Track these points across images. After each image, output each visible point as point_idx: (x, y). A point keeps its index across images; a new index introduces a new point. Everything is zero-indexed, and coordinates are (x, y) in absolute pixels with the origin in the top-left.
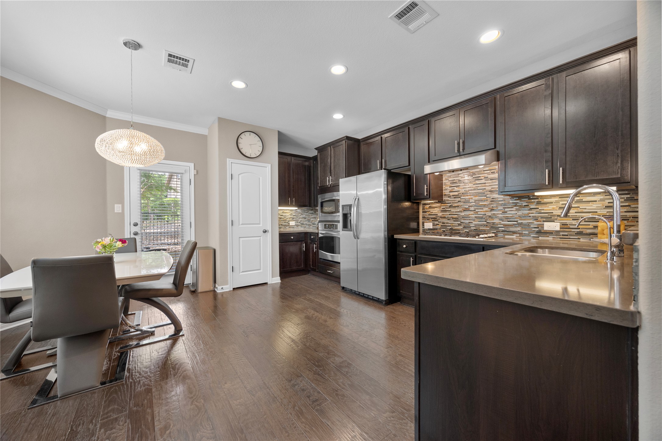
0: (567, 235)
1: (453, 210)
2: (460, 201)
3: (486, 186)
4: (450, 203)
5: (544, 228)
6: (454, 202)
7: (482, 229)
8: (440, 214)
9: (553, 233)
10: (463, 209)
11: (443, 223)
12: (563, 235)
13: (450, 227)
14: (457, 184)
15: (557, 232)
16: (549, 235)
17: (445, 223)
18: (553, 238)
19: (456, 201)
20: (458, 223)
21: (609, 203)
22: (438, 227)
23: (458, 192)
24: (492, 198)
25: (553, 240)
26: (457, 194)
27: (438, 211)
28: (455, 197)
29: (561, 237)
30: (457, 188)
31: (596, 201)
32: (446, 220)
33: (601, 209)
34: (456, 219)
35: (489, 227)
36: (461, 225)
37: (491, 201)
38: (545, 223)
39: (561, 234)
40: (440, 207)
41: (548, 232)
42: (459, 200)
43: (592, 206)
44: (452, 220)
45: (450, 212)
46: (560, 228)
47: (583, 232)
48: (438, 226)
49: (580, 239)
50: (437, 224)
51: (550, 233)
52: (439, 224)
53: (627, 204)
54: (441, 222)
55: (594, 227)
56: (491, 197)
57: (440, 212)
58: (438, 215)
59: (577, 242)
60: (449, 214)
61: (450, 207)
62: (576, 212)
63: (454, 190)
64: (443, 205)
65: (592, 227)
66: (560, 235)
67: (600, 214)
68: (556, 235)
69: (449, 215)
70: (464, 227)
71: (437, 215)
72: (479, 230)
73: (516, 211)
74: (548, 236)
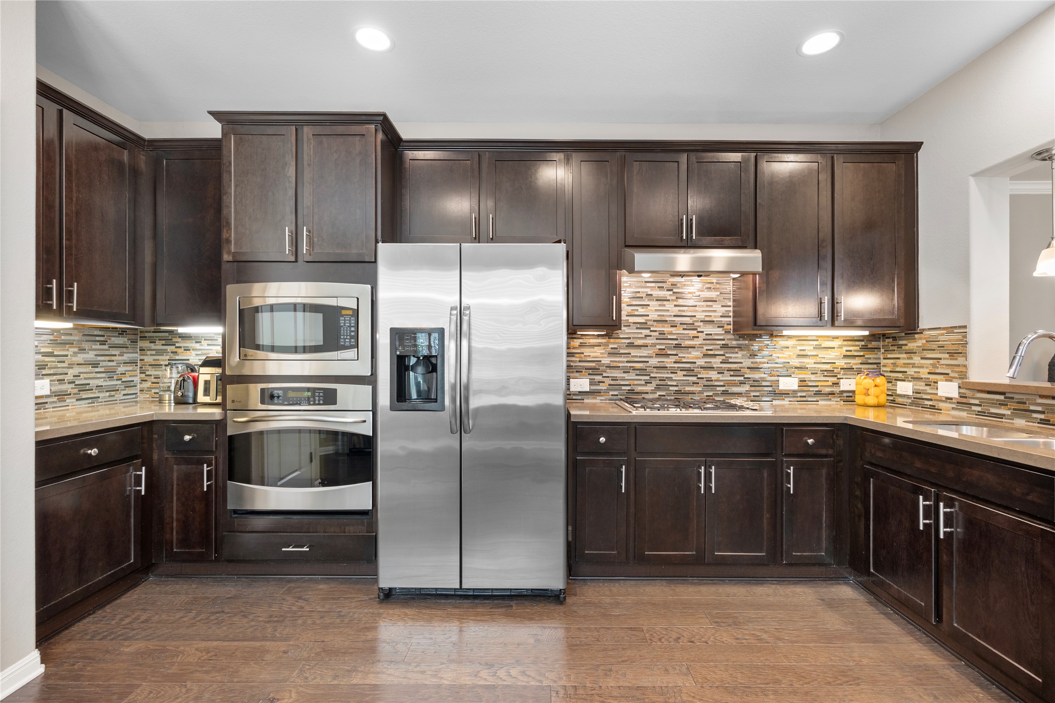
0: (805, 397)
1: (634, 352)
2: (651, 336)
3: (696, 311)
4: (630, 338)
5: (778, 386)
6: (636, 336)
7: (689, 391)
8: (606, 361)
9: (789, 394)
10: (654, 352)
11: (612, 380)
12: (801, 397)
13: (629, 388)
14: (644, 300)
15: (795, 391)
16: (785, 397)
17: (618, 380)
18: (790, 401)
19: (640, 336)
20: (644, 380)
21: (847, 351)
22: (602, 387)
23: (645, 318)
24: (706, 334)
25: (790, 404)
26: (644, 321)
27: (601, 353)
28: (639, 326)
29: (799, 399)
30: (643, 308)
31: (834, 348)
32: (620, 373)
33: (839, 359)
34: (642, 372)
35: (700, 386)
36: (651, 383)
37: (704, 340)
38: (781, 379)
39: (799, 394)
40: (606, 345)
41: (784, 392)
42: (646, 334)
43: (830, 355)
44: (632, 373)
45: (628, 357)
46: (799, 386)
47: (821, 391)
48: (603, 386)
49: (818, 401)
50: (598, 382)
51: (785, 394)
52: (604, 382)
53: (862, 354)
54: (608, 377)
55: (833, 384)
56: (705, 333)
57: (606, 355)
58: (602, 362)
59: (816, 406)
60: (626, 360)
61: (631, 345)
62: (815, 363)
63: (636, 313)
64: (612, 340)
65: (831, 384)
66: (797, 397)
67: (838, 365)
68: (794, 397)
69: (627, 362)
70: (658, 388)
71: (601, 361)
72: (685, 391)
73: (742, 358)
74: (784, 399)
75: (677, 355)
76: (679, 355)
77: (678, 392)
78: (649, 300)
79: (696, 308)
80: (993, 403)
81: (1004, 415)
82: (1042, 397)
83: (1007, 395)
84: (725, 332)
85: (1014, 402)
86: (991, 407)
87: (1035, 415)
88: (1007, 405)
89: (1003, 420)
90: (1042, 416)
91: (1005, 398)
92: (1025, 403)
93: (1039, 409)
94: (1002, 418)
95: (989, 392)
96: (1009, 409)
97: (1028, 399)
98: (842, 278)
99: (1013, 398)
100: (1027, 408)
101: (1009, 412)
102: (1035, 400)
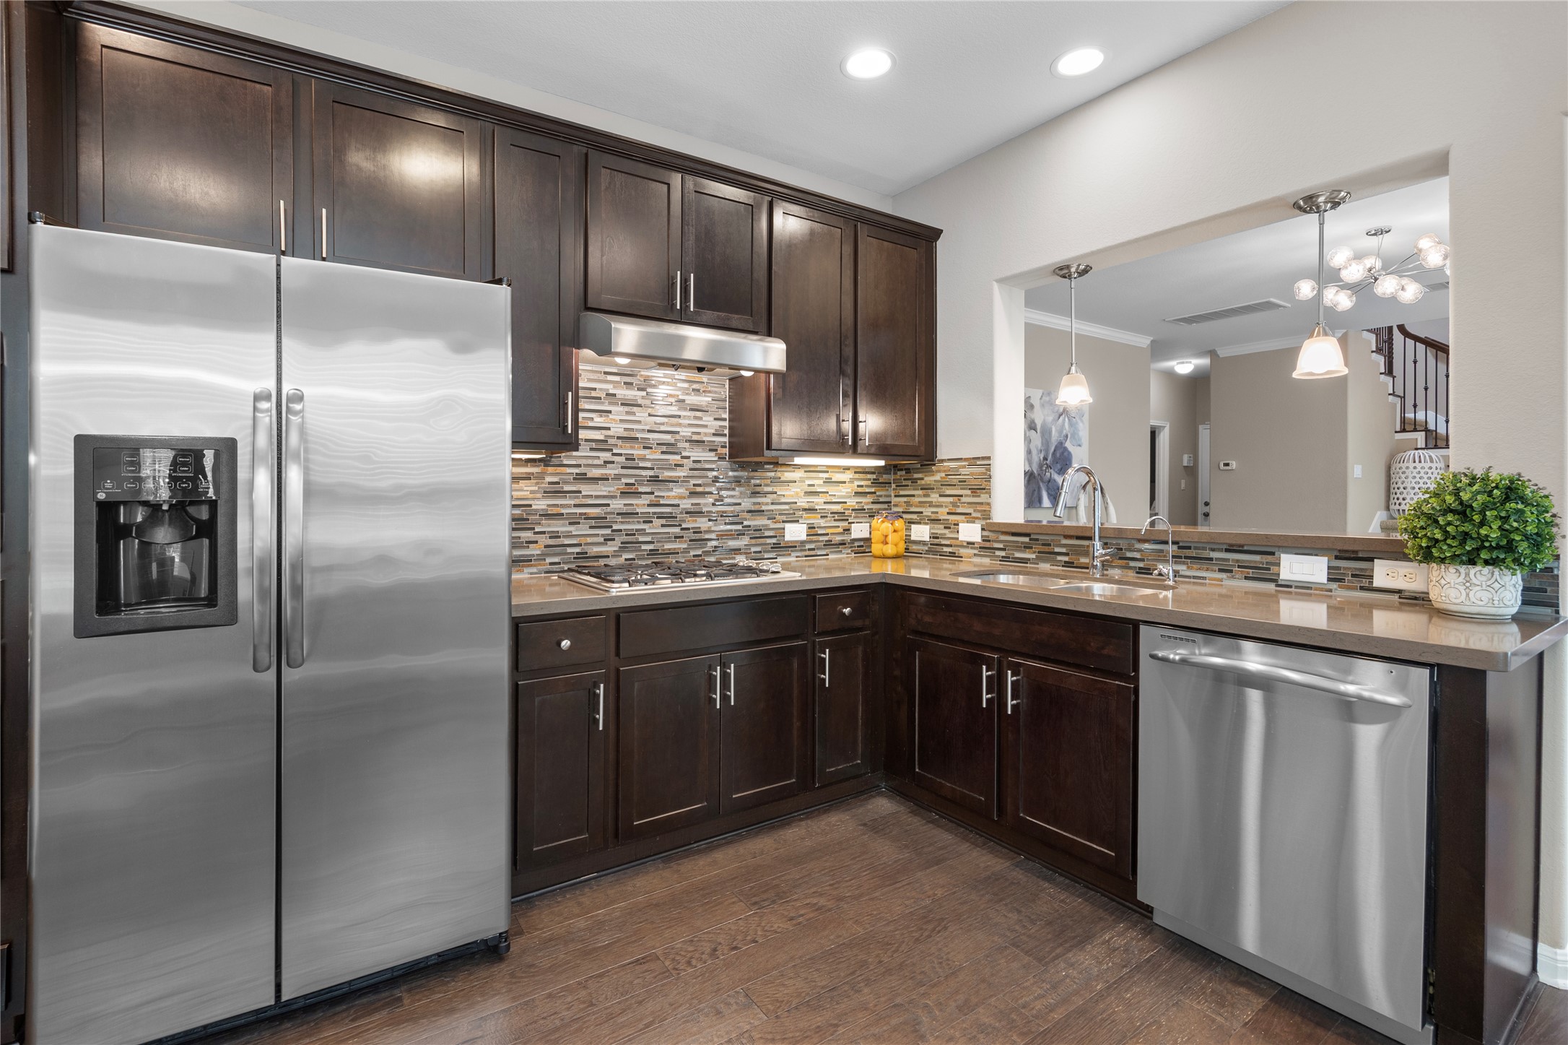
0: (813, 549)
1: (586, 489)
2: (613, 462)
3: (680, 425)
4: (579, 466)
5: (784, 536)
6: (590, 462)
7: (670, 549)
8: (540, 504)
9: (796, 547)
10: (618, 489)
11: (550, 538)
12: (809, 550)
13: (578, 550)
14: (603, 403)
15: (803, 543)
16: (792, 551)
17: (560, 537)
18: (797, 557)
19: (596, 462)
20: (603, 535)
21: (858, 486)
22: (534, 551)
23: (603, 432)
24: (694, 461)
25: (797, 561)
26: (602, 438)
27: (532, 492)
28: (594, 445)
29: (807, 553)
30: (601, 416)
31: (845, 482)
32: (563, 525)
33: (850, 497)
34: (600, 522)
35: (685, 541)
36: (614, 540)
37: (691, 469)
38: (787, 526)
39: (808, 546)
40: (540, 477)
41: (790, 545)
42: (606, 459)
43: (841, 491)
44: (584, 524)
45: (578, 497)
46: (807, 535)
47: (831, 541)
48: (535, 549)
49: (828, 555)
50: (527, 542)
51: (792, 547)
52: (536, 542)
53: (873, 490)
54: (544, 533)
55: (844, 530)
56: (692, 459)
57: (539, 495)
58: (534, 507)
59: (825, 561)
60: (572, 502)
61: (582, 478)
62: (825, 503)
63: (591, 424)
64: (550, 469)
65: (842, 531)
66: (805, 550)
67: (849, 505)
68: (801, 550)
69: (575, 506)
70: (624, 547)
71: (530, 506)
72: (664, 550)
73: (740, 498)
74: (790, 555)
75: (653, 493)
76: (656, 494)
77: (653, 553)
78: (610, 403)
79: (681, 421)
80: (1017, 547)
81: (1029, 559)
82: (1066, 537)
83: (1032, 537)
84: (719, 458)
85: (1039, 544)
86: (1016, 550)
87: (1059, 558)
88: (1031, 548)
89: (1028, 565)
90: (1066, 559)
91: (1030, 540)
92: (1049, 545)
93: (1064, 550)
94: (1027, 563)
95: (1014, 534)
96: (1034, 552)
97: (1052, 540)
98: (865, 389)
99: (1037, 540)
100: (1052, 551)
101: (1034, 556)
102: (1060, 541)
